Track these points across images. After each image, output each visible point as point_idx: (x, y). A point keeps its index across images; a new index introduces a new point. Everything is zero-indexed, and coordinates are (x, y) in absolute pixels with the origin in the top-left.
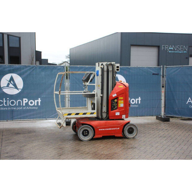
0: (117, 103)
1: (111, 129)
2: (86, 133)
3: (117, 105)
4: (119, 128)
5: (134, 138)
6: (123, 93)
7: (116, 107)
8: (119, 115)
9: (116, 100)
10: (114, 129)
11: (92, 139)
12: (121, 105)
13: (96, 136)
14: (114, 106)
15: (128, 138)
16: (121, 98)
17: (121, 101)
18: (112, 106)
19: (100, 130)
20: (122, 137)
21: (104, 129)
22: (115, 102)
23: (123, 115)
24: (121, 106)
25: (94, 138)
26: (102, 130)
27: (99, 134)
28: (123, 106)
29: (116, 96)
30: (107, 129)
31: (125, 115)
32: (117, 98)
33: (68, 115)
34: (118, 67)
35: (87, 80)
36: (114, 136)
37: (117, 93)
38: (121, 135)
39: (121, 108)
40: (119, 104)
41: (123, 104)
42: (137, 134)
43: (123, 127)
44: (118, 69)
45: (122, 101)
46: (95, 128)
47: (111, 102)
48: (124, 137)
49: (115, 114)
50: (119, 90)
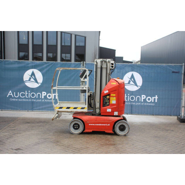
0: (109, 99)
1: (101, 125)
2: (76, 126)
3: (109, 102)
4: (109, 125)
5: (125, 135)
6: (116, 90)
7: (108, 104)
8: (110, 111)
9: (108, 97)
10: (104, 125)
11: (82, 133)
12: (113, 101)
13: (86, 131)
14: (106, 103)
15: (119, 135)
16: (113, 95)
17: (112, 98)
18: (103, 102)
19: (90, 125)
20: (112, 133)
21: (94, 125)
22: (107, 98)
23: (115, 112)
24: (113, 103)
25: (84, 132)
26: (92, 125)
27: (89, 129)
28: (115, 103)
29: (108, 93)
30: (97, 125)
31: (117, 112)
32: (109, 94)
33: (59, 108)
34: (112, 64)
35: (82, 76)
36: (105, 132)
37: (108, 90)
38: (111, 132)
39: (113, 105)
40: (111, 101)
41: (115, 101)
42: (128, 132)
43: (114, 123)
44: (113, 66)
45: (115, 98)
46: (85, 123)
47: (103, 98)
48: (115, 134)
49: (107, 111)
50: (111, 87)
